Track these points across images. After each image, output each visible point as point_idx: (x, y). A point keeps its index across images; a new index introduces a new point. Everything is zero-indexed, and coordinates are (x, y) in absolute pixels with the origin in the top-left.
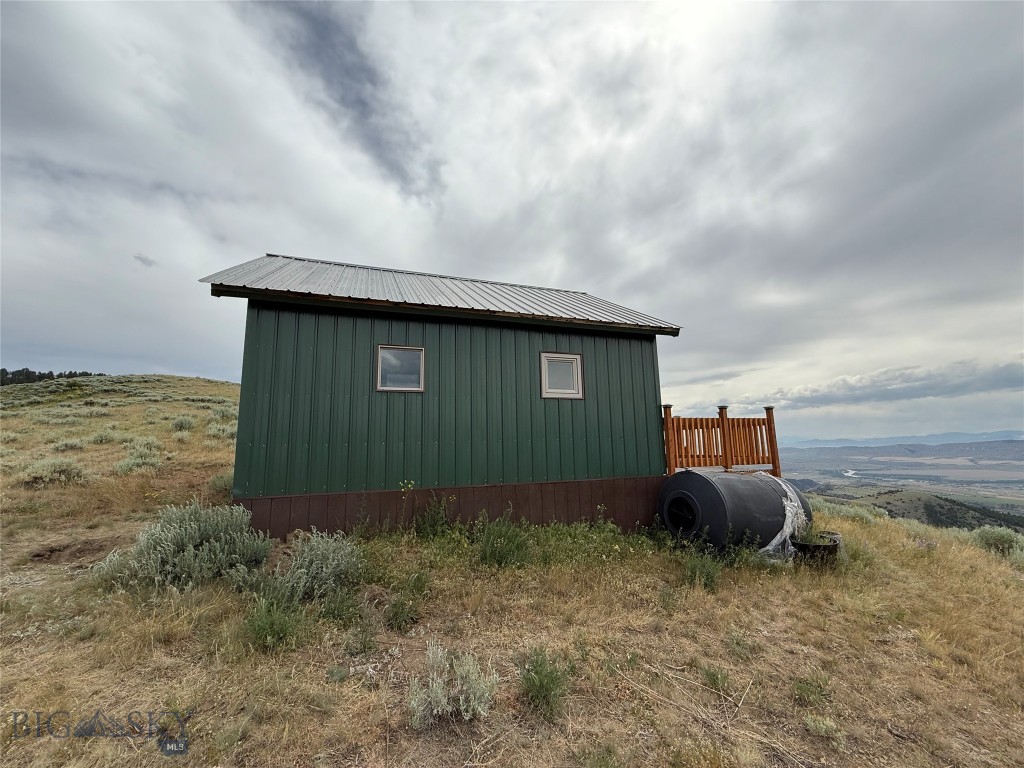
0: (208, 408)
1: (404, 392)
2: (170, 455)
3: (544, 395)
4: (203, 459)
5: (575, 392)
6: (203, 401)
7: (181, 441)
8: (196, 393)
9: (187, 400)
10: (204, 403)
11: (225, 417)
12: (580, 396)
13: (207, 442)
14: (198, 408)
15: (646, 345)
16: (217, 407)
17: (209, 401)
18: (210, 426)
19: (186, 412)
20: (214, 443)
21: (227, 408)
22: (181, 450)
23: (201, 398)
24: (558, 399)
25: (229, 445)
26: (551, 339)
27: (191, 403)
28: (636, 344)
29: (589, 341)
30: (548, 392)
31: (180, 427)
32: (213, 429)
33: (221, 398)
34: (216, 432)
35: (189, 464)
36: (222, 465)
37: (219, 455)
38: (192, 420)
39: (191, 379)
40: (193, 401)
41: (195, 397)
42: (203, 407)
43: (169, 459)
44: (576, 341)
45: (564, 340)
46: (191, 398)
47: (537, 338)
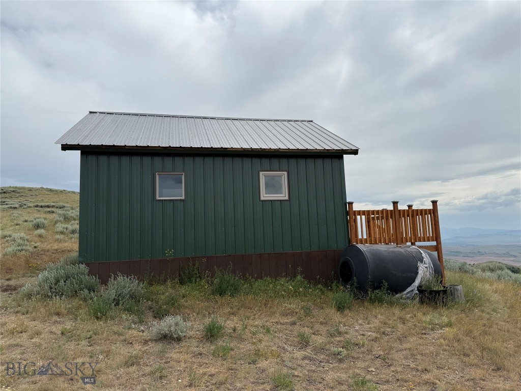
0: (53, 212)
1: (173, 200)
2: (36, 245)
3: (262, 198)
4: (56, 247)
5: (284, 196)
6: (48, 207)
7: (40, 236)
8: (43, 200)
9: (37, 206)
10: (49, 208)
11: (67, 219)
12: (287, 198)
13: (58, 236)
14: (46, 212)
15: (336, 161)
16: (60, 211)
17: (53, 206)
18: (57, 225)
19: (38, 216)
20: (62, 237)
21: (68, 212)
22: (41, 241)
23: (47, 204)
24: (271, 201)
25: (71, 238)
26: (266, 162)
27: (40, 209)
28: (328, 162)
29: (293, 162)
30: (265, 196)
31: (38, 226)
32: (60, 227)
33: (61, 204)
34: (62, 229)
35: (48, 251)
36: (68, 251)
37: (66, 244)
38: (45, 222)
39: (37, 189)
40: (42, 207)
41: (43, 204)
42: (50, 212)
43: (35, 247)
44: (284, 161)
45: (275, 162)
46: (40, 204)
47: (257, 162)
